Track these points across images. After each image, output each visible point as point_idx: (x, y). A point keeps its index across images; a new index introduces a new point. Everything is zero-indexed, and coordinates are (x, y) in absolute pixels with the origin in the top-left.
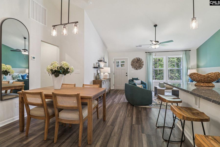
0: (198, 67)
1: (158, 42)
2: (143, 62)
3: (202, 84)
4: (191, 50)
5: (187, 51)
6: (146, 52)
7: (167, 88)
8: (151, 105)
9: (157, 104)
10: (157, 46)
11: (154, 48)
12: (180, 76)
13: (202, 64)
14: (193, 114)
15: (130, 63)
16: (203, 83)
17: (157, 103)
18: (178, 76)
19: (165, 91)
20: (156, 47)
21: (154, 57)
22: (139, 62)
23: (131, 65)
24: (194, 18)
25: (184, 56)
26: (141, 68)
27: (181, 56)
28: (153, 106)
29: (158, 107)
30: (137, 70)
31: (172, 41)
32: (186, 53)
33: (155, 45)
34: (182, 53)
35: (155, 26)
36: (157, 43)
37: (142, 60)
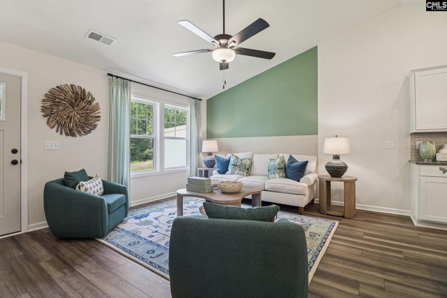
0: (210, 135)
2: (97, 106)
4: (201, 100)
5: (197, 100)
6: (109, 74)
15: (38, 105)
21: (134, 98)
22: (83, 104)
23: (43, 111)
25: (193, 109)
26: (89, 132)
27: (187, 109)
30: (73, 135)
32: (195, 104)
37: (93, 99)
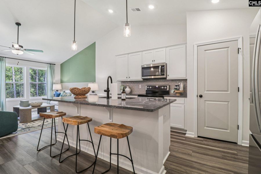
0: (62, 82)
1: (22, 47)
3: (80, 97)
4: (55, 64)
5: (52, 65)
7: (33, 107)
8: (16, 133)
9: (23, 129)
10: (21, 53)
11: (16, 53)
12: (35, 91)
13: (65, 79)
14: (82, 119)
16: (81, 95)
17: (23, 127)
18: (34, 91)
19: (32, 110)
20: (19, 54)
24: (74, 41)
25: (49, 69)
27: (46, 69)
28: (18, 132)
29: (27, 131)
31: (42, 51)
32: (50, 67)
33: (16, 49)
34: (46, 65)
35: (18, 24)
36: (20, 48)
